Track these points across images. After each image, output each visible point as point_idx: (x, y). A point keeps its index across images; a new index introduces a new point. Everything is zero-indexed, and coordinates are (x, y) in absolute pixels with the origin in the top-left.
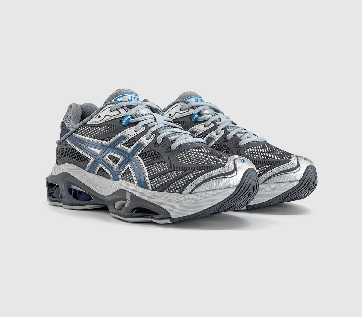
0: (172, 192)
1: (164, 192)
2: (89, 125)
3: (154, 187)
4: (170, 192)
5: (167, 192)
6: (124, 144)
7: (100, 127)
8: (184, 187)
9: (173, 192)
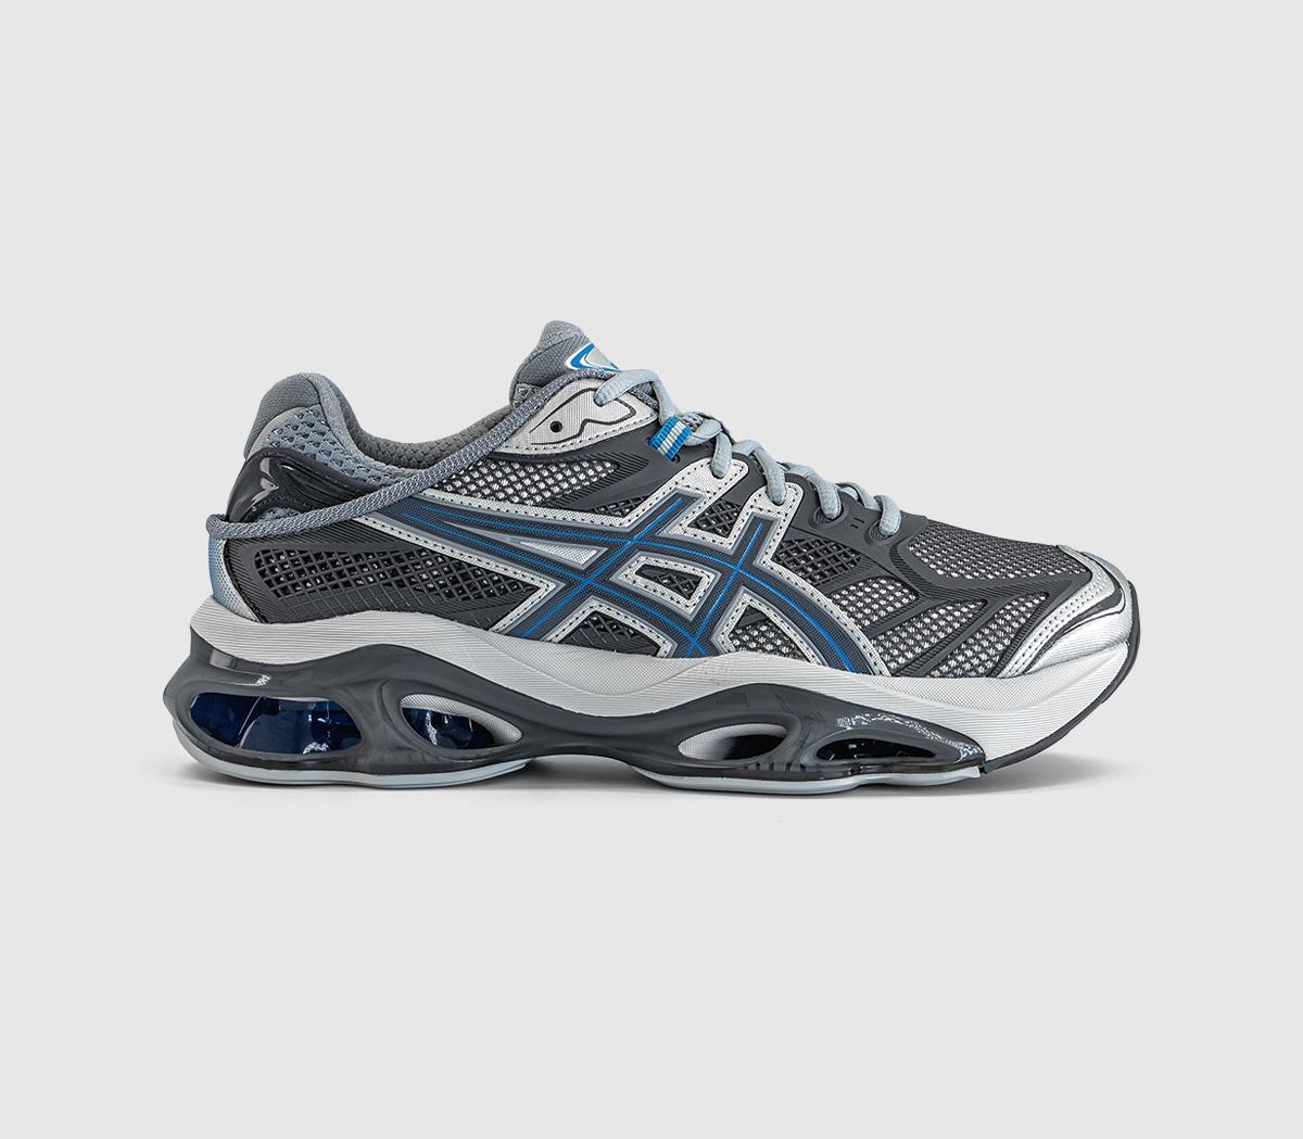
0: (961, 676)
1: (933, 676)
2: (510, 459)
3: (893, 665)
4: (955, 676)
5: (943, 676)
6: (696, 524)
7: (570, 464)
8: (1006, 655)
9: (965, 675)
